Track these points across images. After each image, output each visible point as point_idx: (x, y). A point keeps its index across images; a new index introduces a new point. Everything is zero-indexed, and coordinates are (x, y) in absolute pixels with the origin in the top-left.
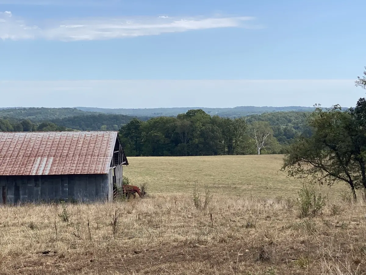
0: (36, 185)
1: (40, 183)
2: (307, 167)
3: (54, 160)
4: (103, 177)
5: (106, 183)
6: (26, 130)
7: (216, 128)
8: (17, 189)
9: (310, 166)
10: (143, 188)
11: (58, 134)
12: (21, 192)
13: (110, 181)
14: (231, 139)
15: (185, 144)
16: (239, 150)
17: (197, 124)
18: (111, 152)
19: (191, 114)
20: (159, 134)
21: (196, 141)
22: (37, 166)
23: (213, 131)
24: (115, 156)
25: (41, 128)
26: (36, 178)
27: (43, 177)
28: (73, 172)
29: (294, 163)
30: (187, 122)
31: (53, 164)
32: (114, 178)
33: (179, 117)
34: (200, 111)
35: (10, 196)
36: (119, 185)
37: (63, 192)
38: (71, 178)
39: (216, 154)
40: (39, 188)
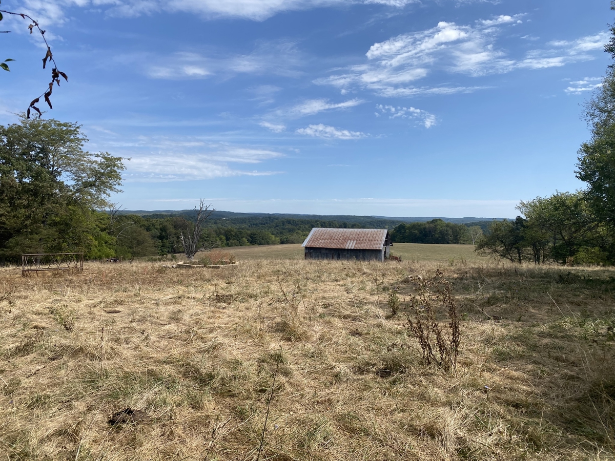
0: (348, 254)
1: (349, 252)
2: (487, 251)
3: (357, 242)
4: (379, 251)
5: (381, 254)
6: (345, 227)
7: (448, 229)
8: (339, 255)
9: (490, 251)
10: (400, 258)
11: (359, 230)
12: (340, 257)
13: (383, 253)
14: (457, 235)
15: (430, 237)
16: (462, 242)
17: (438, 227)
18: (384, 239)
19: (435, 221)
20: (416, 231)
21: (437, 236)
22: (348, 244)
23: (447, 231)
24: (386, 241)
25: (353, 227)
26: (348, 250)
27: (351, 250)
28: (365, 248)
29: (481, 248)
30: (432, 225)
31: (355, 244)
32: (385, 252)
33: (428, 222)
34: (440, 219)
35: (335, 258)
36: (387, 256)
38: (364, 251)
39: (448, 243)
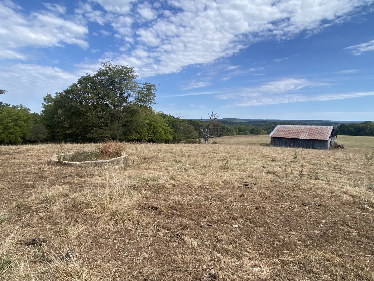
1: (302, 141)
3: (308, 134)
4: (326, 141)
5: (327, 143)
8: (295, 142)
10: (342, 146)
11: (311, 126)
12: (296, 144)
13: (329, 142)
15: (362, 132)
17: (368, 126)
18: (330, 133)
19: (366, 123)
21: (367, 131)
22: (302, 136)
24: (332, 134)
26: (301, 139)
27: (303, 139)
28: (314, 139)
30: (364, 125)
31: (307, 136)
32: (331, 142)
33: (361, 123)
35: (292, 144)
36: (332, 144)
37: (311, 145)
38: (314, 141)
40: (302, 143)
